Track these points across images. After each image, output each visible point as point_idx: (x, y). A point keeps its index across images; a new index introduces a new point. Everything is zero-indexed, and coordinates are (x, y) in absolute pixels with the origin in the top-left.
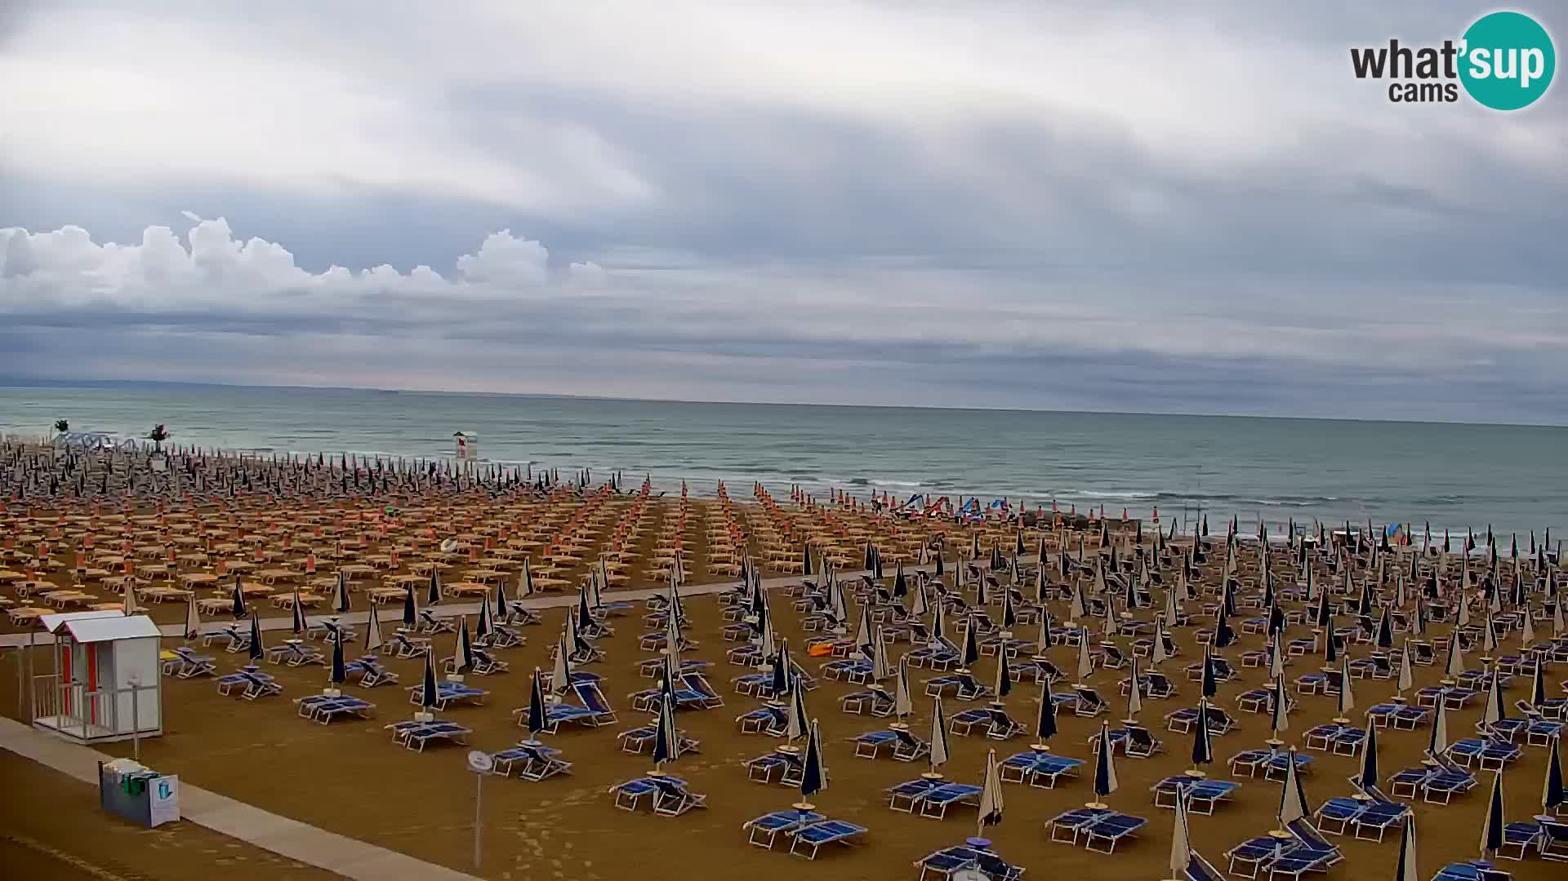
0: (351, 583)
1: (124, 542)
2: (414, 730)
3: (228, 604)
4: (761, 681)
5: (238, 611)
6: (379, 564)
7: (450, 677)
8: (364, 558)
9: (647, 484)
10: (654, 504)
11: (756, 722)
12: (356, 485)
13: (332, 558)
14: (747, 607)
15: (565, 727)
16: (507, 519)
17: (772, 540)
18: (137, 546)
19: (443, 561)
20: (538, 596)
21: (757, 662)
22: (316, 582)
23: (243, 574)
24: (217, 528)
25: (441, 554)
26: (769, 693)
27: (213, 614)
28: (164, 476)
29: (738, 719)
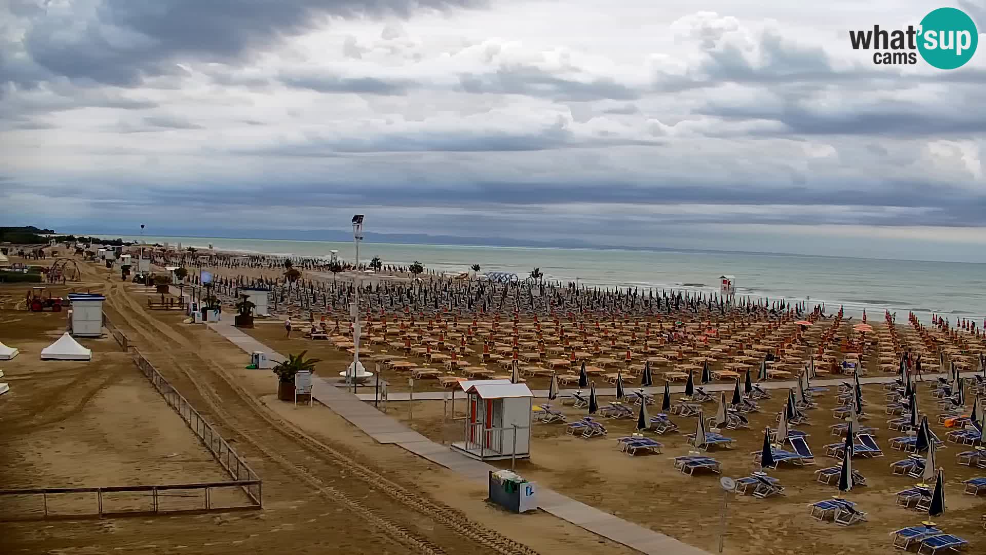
0: (653, 368)
1: (512, 338)
2: (688, 461)
3: (576, 379)
4: (908, 441)
5: (582, 384)
6: (671, 357)
7: (712, 429)
8: (661, 353)
9: (841, 313)
10: (845, 325)
11: (903, 467)
12: (659, 308)
13: (642, 352)
14: (902, 393)
15: (782, 465)
16: (752, 331)
17: (919, 349)
18: (520, 341)
19: (711, 357)
20: (769, 381)
21: (906, 428)
22: (631, 367)
23: (585, 361)
24: (571, 332)
25: (710, 352)
26: (912, 449)
27: (566, 385)
28: (538, 299)
29: (892, 465)
